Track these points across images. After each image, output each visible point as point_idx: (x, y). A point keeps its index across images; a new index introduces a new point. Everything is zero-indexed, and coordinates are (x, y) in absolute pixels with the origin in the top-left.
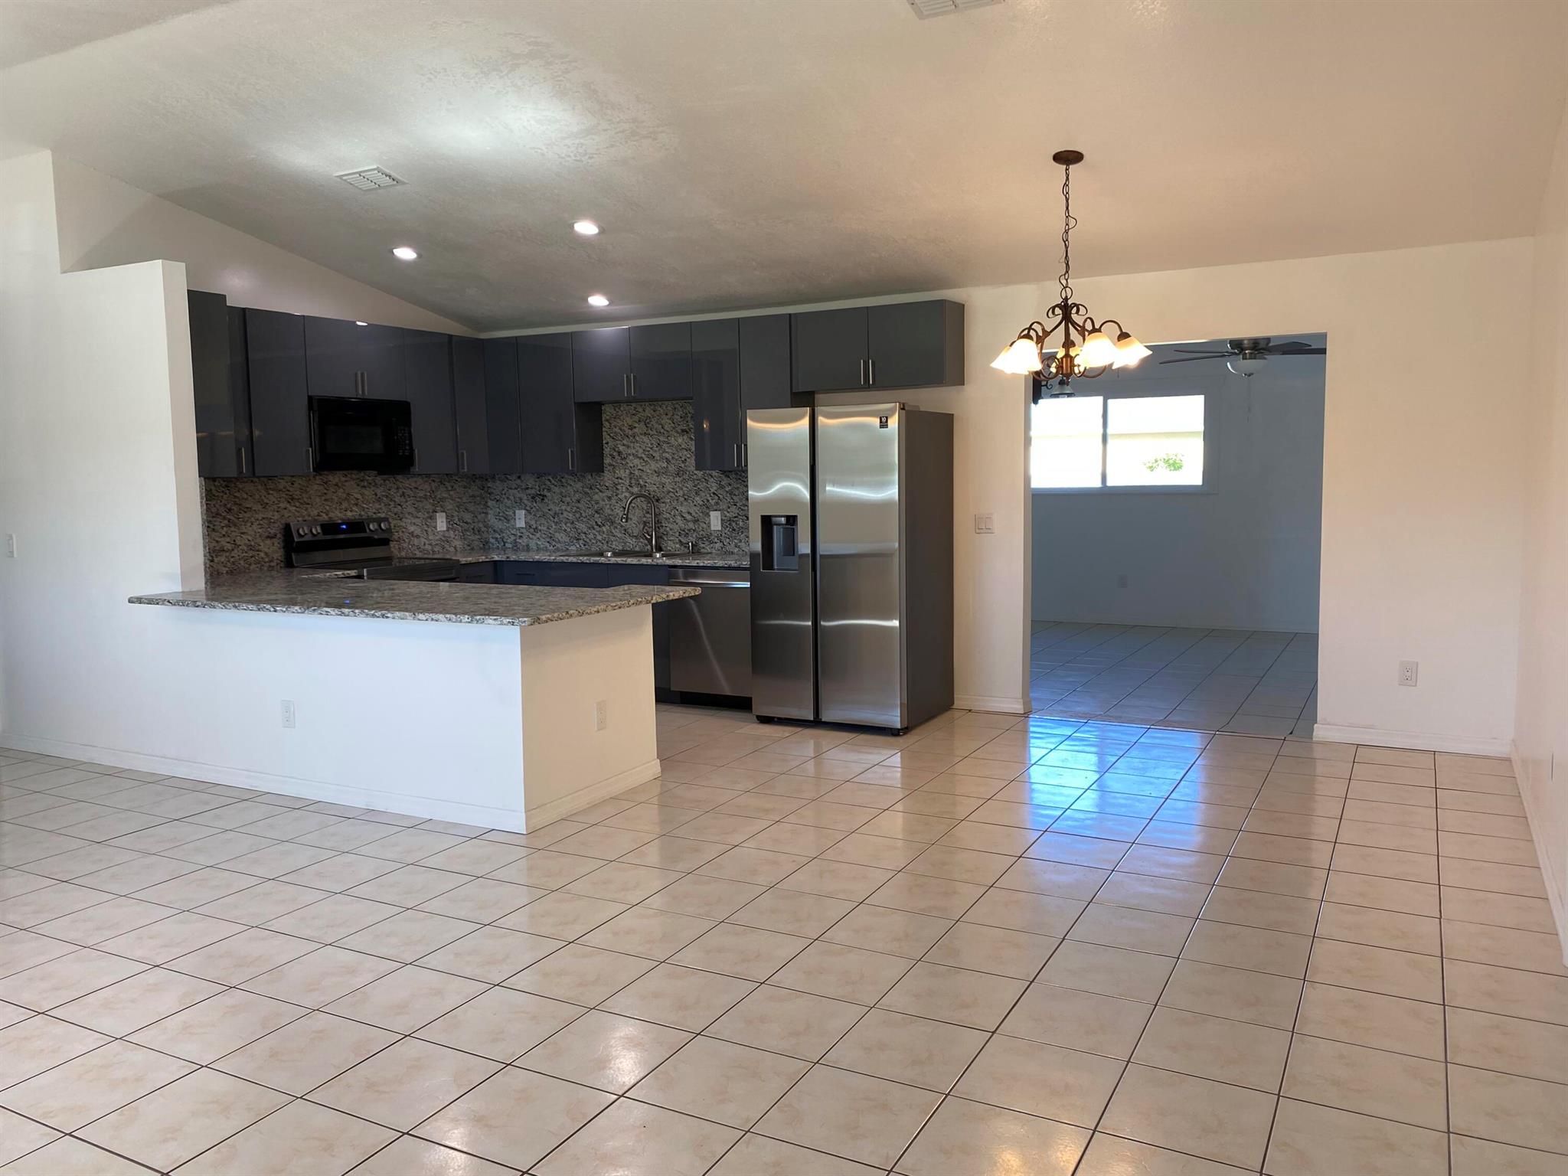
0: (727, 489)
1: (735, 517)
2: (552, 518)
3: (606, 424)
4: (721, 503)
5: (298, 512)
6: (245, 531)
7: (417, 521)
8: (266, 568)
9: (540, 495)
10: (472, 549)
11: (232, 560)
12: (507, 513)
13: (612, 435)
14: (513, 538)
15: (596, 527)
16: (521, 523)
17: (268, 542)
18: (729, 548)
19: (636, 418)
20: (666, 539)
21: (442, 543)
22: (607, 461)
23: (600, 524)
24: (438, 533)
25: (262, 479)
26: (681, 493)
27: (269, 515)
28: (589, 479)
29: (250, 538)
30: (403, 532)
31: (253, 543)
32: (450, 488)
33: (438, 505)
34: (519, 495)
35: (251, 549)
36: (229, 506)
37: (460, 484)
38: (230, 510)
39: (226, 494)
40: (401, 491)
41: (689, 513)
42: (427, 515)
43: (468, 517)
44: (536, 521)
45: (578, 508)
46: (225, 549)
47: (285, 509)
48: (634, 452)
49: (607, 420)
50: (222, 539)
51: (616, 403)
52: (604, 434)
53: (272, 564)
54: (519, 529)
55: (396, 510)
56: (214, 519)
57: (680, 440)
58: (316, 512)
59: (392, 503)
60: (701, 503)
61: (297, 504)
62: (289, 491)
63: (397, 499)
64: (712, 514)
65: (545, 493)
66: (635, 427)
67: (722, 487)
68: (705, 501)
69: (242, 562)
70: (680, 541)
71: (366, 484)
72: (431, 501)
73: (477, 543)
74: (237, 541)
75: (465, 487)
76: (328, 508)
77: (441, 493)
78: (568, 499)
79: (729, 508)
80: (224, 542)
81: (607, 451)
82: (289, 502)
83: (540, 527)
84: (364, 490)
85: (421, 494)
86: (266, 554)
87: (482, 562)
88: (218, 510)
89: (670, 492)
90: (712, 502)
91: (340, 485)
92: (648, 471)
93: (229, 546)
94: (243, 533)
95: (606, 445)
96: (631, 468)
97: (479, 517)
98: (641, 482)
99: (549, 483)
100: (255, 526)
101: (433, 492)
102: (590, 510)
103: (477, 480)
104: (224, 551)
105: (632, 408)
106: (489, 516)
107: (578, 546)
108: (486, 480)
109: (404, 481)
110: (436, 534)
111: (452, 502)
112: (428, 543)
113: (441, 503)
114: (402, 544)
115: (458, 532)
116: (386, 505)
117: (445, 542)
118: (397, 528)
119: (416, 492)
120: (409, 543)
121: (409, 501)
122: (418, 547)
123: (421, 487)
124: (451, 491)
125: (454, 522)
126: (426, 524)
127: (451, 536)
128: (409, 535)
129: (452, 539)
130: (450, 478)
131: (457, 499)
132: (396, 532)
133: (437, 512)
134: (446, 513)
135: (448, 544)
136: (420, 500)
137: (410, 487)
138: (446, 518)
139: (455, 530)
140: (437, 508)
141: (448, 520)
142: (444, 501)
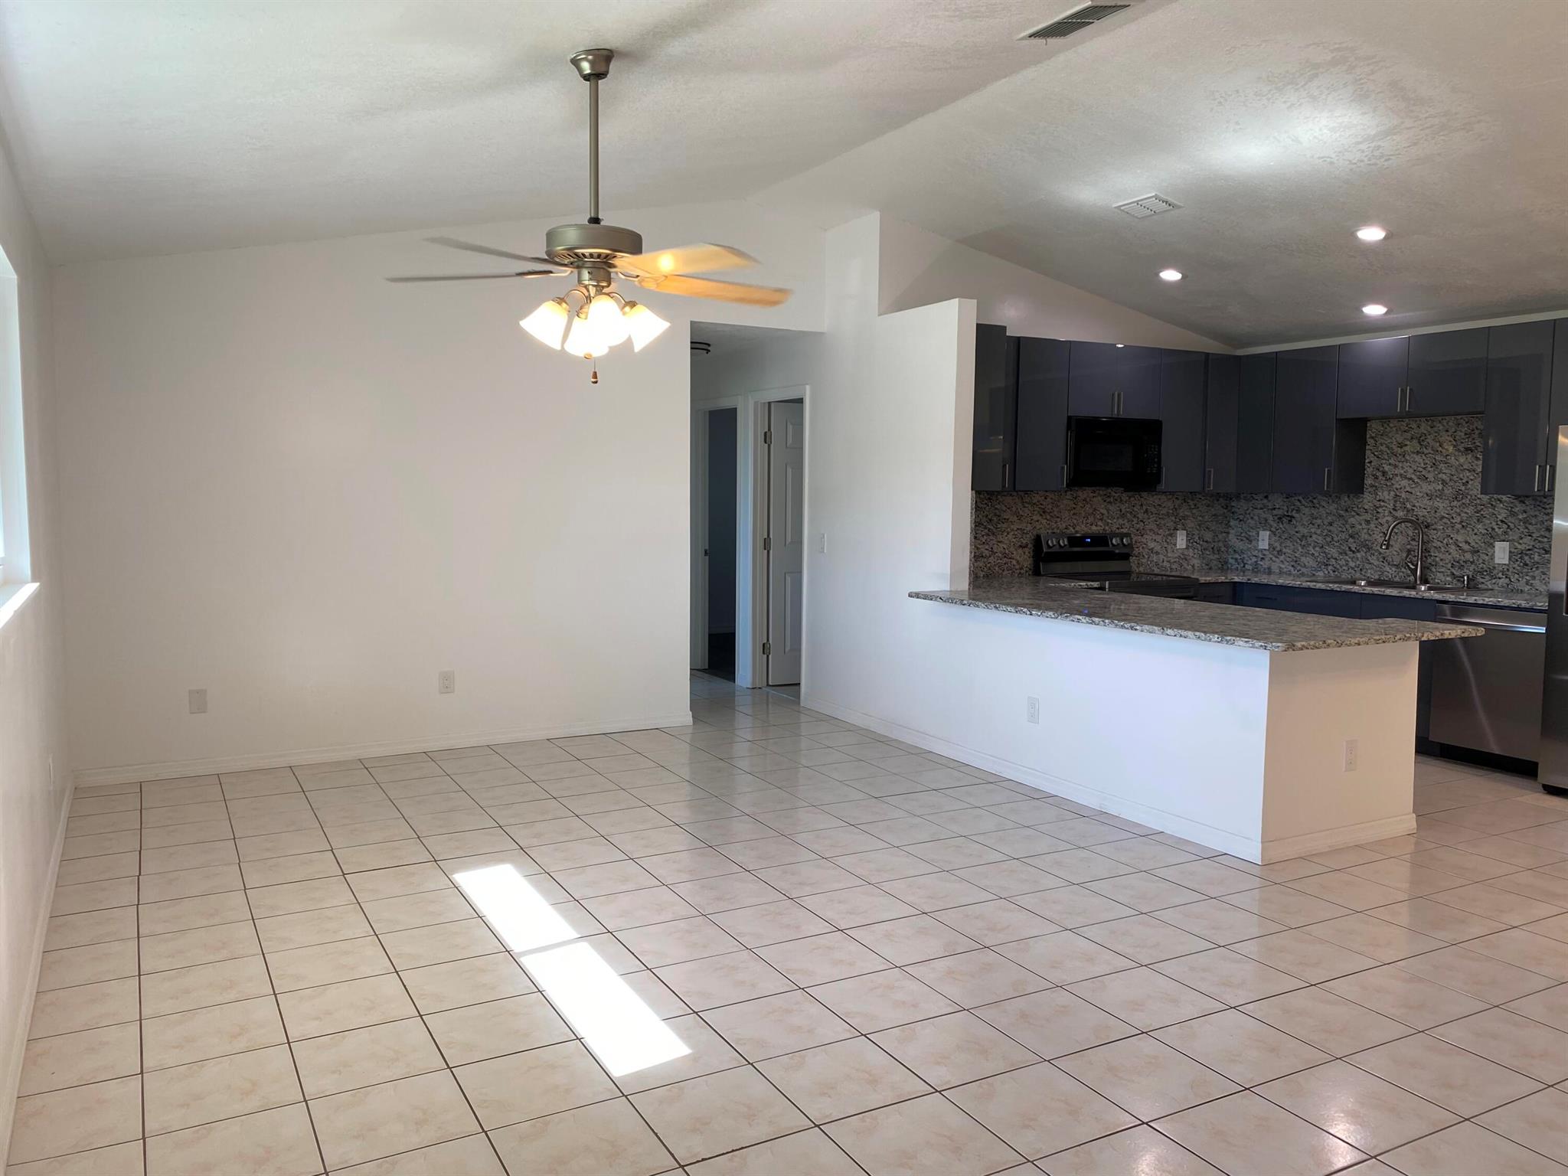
0: (1520, 517)
1: (1529, 550)
2: (1299, 541)
3: (1370, 441)
4: (1511, 533)
5: (1049, 524)
6: (1001, 539)
7: (1158, 538)
8: (1016, 575)
9: (1288, 516)
10: (1210, 569)
11: (989, 565)
12: (1251, 534)
13: (1376, 453)
14: (1254, 559)
15: (1349, 552)
16: (1264, 544)
17: (1020, 551)
18: (1518, 585)
19: (1408, 435)
20: (1434, 570)
21: (1181, 561)
22: (1368, 481)
23: (1354, 549)
24: (1177, 550)
25: (1020, 493)
26: (1458, 519)
27: (1023, 526)
28: (1345, 501)
29: (1005, 547)
30: (1143, 548)
31: (1007, 551)
32: (1193, 507)
33: (1180, 522)
34: (1265, 516)
35: (1005, 557)
37: (1204, 502)
38: (991, 520)
39: (990, 506)
40: (1144, 508)
41: (1466, 542)
42: (1168, 533)
43: (1208, 536)
44: (1281, 543)
45: (1330, 531)
46: (985, 555)
47: (1038, 521)
48: (1402, 472)
49: (1372, 438)
51: (1385, 419)
52: (1368, 453)
53: (1022, 571)
54: (1262, 550)
55: (1138, 526)
56: (979, 528)
57: (1462, 460)
58: (1064, 526)
59: (1135, 520)
60: (1484, 531)
61: (1048, 517)
62: (1041, 504)
63: (1140, 516)
64: (1498, 544)
65: (1294, 514)
66: (1406, 445)
67: (1513, 514)
68: (1490, 530)
69: (997, 568)
70: (1453, 574)
71: (1111, 500)
72: (1173, 518)
73: (1215, 562)
74: (994, 549)
75: (1208, 506)
76: (1075, 522)
77: (1184, 511)
78: (1319, 521)
79: (1521, 538)
80: (984, 549)
81: (1369, 470)
82: (1041, 515)
83: (1284, 550)
84: (1109, 506)
85: (1164, 511)
86: (1018, 562)
87: (1222, 582)
89: (1443, 517)
90: (1500, 532)
91: (1088, 500)
92: (1418, 494)
94: (999, 542)
95: (1368, 465)
96: (1397, 489)
97: (1220, 536)
98: (1408, 506)
99: (1298, 504)
100: (1010, 536)
101: (1176, 509)
102: (1344, 534)
103: (1221, 499)
104: (982, 556)
105: (1404, 424)
106: (1231, 536)
107: (1326, 572)
108: (1231, 499)
109: (1148, 498)
110: (1175, 552)
111: (1194, 520)
112: (1167, 559)
113: (1183, 521)
114: (1141, 560)
115: (1197, 550)
116: (1129, 521)
117: (1184, 560)
118: (1137, 544)
119: (1159, 509)
120: (1148, 559)
121: (1152, 518)
122: (1157, 563)
123: (1165, 504)
124: (1193, 509)
125: (1194, 541)
126: (1166, 541)
127: (1190, 554)
128: (1149, 551)
129: (1190, 557)
130: (1194, 496)
131: (1199, 517)
132: (1137, 548)
133: (1178, 530)
134: (1187, 531)
135: (1187, 562)
136: (1162, 517)
137: (1153, 504)
138: (1187, 536)
139: (1195, 548)
140: (1178, 526)
141: (1188, 538)
142: (1186, 519)
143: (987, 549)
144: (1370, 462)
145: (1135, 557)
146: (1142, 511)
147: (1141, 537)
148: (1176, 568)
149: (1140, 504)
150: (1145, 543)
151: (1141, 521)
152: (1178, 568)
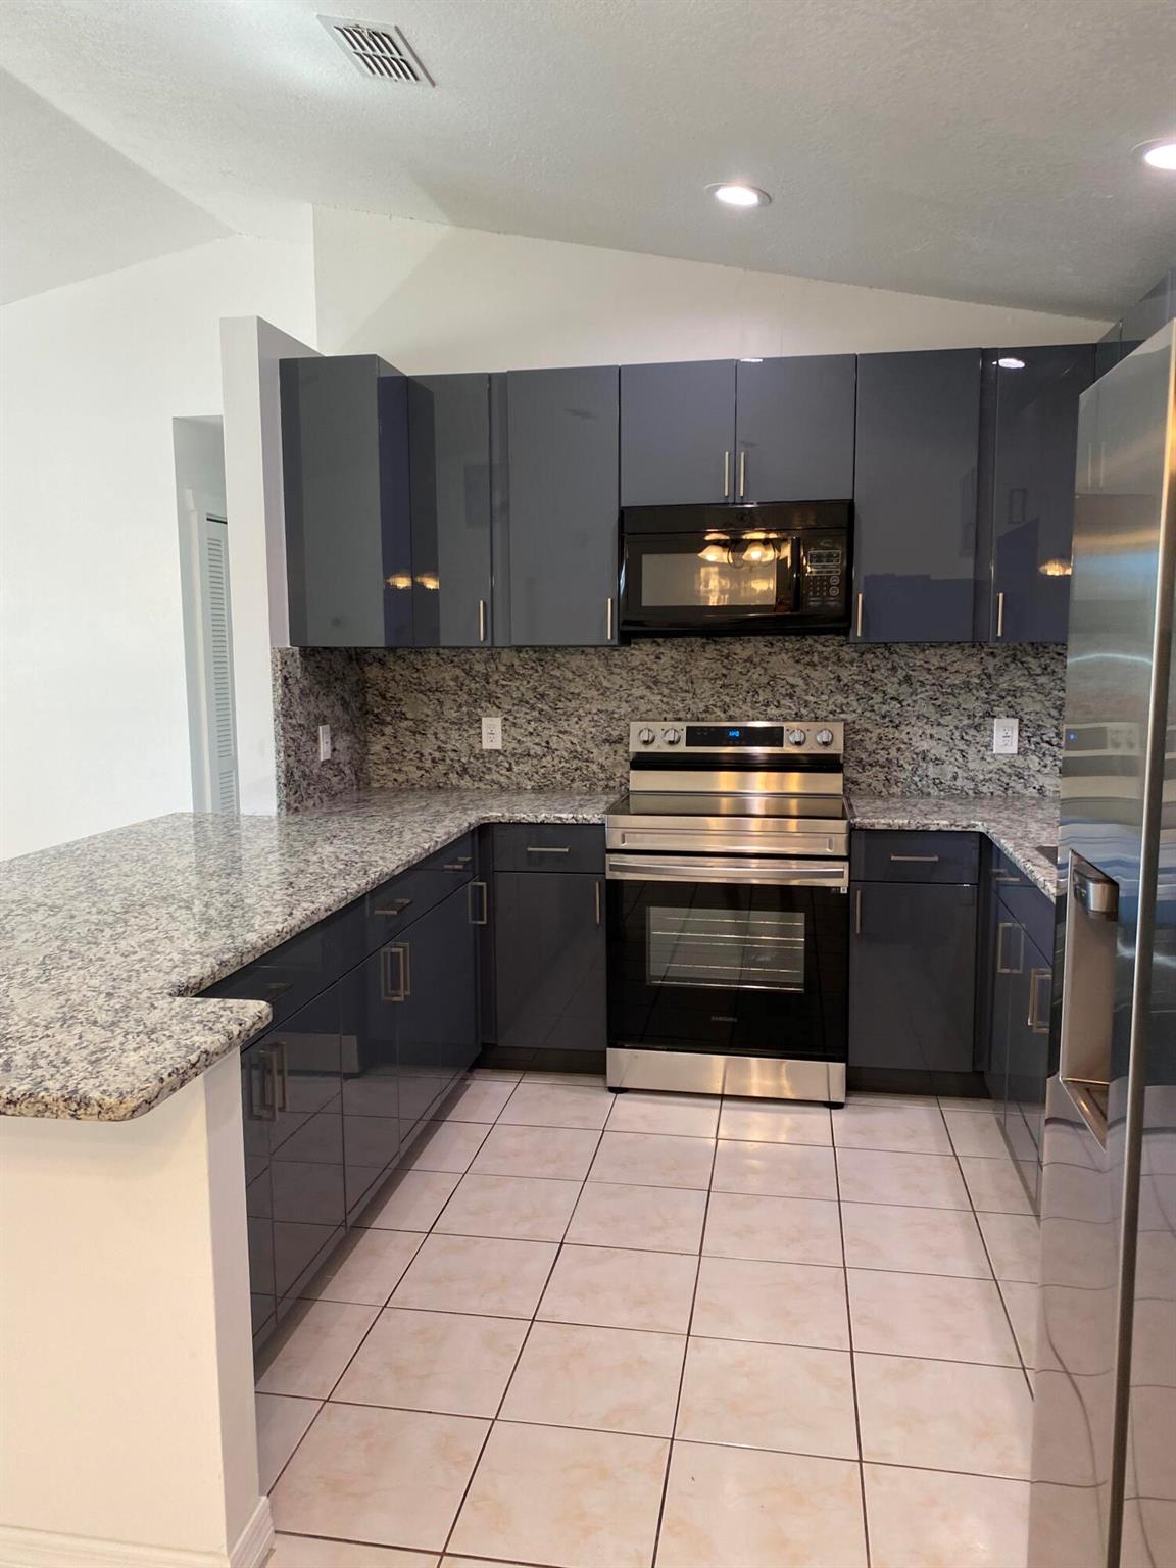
5: (667, 703)
6: (568, 729)
7: (943, 733)
8: (600, 789)
11: (543, 770)
17: (607, 748)
21: (1005, 779)
24: (993, 756)
27: (611, 706)
29: (575, 741)
30: (899, 750)
31: (579, 749)
32: (1039, 671)
33: (999, 702)
35: (575, 758)
36: (540, 690)
38: (543, 696)
39: (537, 671)
40: (901, 674)
42: (966, 722)
46: (532, 753)
47: (642, 698)
50: (529, 738)
53: (612, 783)
55: (885, 708)
56: (516, 708)
58: (702, 706)
59: (878, 698)
61: (666, 691)
62: (650, 669)
63: (891, 691)
69: (559, 776)
71: (815, 659)
72: (983, 694)
74: (551, 744)
77: (1013, 678)
80: (528, 742)
82: (649, 687)
85: (957, 680)
86: (602, 766)
88: (523, 695)
91: (756, 660)
93: (539, 750)
94: (561, 732)
100: (585, 723)
101: (989, 677)
104: (529, 755)
109: (912, 655)
110: (989, 759)
111: (1040, 697)
112: (965, 775)
113: (1009, 699)
114: (895, 773)
115: (1052, 759)
116: (862, 699)
117: (1014, 778)
118: (885, 742)
119: (941, 676)
120: (914, 772)
121: (922, 692)
122: (938, 781)
123: (956, 666)
124: (1038, 675)
125: (1042, 739)
126: (962, 738)
127: (1031, 766)
128: (914, 757)
129: (1032, 772)
130: (1041, 649)
131: (1055, 693)
132: (883, 749)
133: (994, 717)
134: (1021, 720)
135: (1022, 780)
136: (949, 691)
137: (926, 665)
138: (1020, 731)
139: (1044, 755)
140: (995, 709)
141: (1024, 734)
142: (1018, 695)
143: (537, 744)
145: (878, 768)
146: (895, 680)
147: (894, 729)
148: (992, 793)
149: (890, 665)
150: (906, 741)
151: (892, 699)
152: (997, 793)
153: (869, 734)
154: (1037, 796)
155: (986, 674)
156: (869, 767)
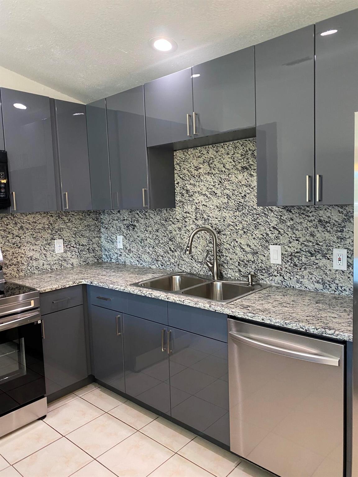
0: (289, 224)
1: (297, 252)
2: (139, 243)
3: (177, 167)
4: (281, 237)
9: (132, 225)
12: (112, 237)
13: (181, 176)
14: (116, 255)
15: (170, 252)
16: (120, 245)
18: (289, 282)
19: (201, 160)
20: (226, 267)
21: (60, 263)
22: (178, 198)
23: (173, 250)
24: (56, 254)
26: (240, 227)
28: (165, 213)
30: (21, 257)
32: (67, 221)
33: (56, 233)
34: (119, 225)
37: (77, 217)
40: (19, 225)
41: (248, 245)
42: (45, 242)
43: (84, 241)
44: (130, 244)
45: (157, 236)
48: (199, 190)
49: (178, 164)
51: (185, 146)
52: (176, 175)
54: (119, 249)
55: (14, 240)
57: (240, 177)
59: (10, 236)
60: (260, 236)
63: (16, 233)
64: (271, 247)
65: (135, 223)
66: (200, 168)
67: (282, 221)
68: (265, 235)
70: (240, 271)
72: (50, 231)
75: (81, 219)
77: (59, 224)
78: (150, 229)
79: (290, 243)
81: (178, 190)
83: (132, 249)
85: (40, 226)
89: (229, 225)
90: (272, 236)
92: (211, 206)
95: (177, 185)
96: (197, 203)
97: (94, 240)
98: (205, 217)
99: (137, 216)
101: (51, 224)
102: (166, 238)
103: (91, 214)
105: (198, 151)
106: (102, 239)
107: (157, 266)
108: (100, 213)
109: (22, 218)
110: (54, 256)
111: (69, 231)
112: (47, 263)
113: (59, 232)
114: (21, 267)
115: (74, 253)
116: (4, 237)
117: (63, 261)
118: (15, 255)
119: (34, 225)
120: (28, 265)
121: (28, 233)
122: (37, 267)
123: (39, 221)
124: (67, 223)
125: (71, 246)
126: (44, 249)
127: (68, 256)
128: (28, 259)
129: (69, 258)
130: (67, 213)
131: (73, 229)
132: (15, 258)
133: (55, 239)
134: (64, 240)
135: (66, 262)
136: (38, 231)
137: (28, 221)
138: (64, 243)
139: (72, 251)
140: (55, 236)
141: (65, 245)
142: (62, 230)
144: (178, 183)
145: (13, 266)
146: (17, 228)
147: (19, 249)
148: (57, 269)
149: (14, 222)
150: (24, 253)
151: (16, 236)
152: (58, 268)
153: (8, 252)
154: (71, 267)
155: (50, 223)
156: (10, 266)
